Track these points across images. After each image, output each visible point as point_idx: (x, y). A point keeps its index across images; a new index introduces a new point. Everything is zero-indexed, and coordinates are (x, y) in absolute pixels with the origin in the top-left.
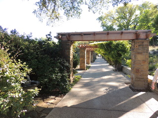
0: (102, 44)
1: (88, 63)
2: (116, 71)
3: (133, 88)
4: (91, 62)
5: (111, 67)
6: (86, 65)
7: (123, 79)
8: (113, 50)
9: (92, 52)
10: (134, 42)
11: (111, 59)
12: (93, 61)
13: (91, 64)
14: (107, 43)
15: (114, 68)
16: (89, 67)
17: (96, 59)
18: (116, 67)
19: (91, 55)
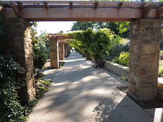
0: (79, 33)
1: (61, 59)
2: (97, 67)
3: (136, 98)
4: (65, 57)
5: (89, 62)
6: (58, 61)
7: (111, 80)
8: (93, 41)
9: (66, 45)
10: (139, 23)
11: (91, 53)
12: (67, 56)
13: (66, 60)
14: (85, 33)
15: (94, 64)
16: (62, 64)
17: (70, 53)
18: (96, 63)
19: (65, 48)
